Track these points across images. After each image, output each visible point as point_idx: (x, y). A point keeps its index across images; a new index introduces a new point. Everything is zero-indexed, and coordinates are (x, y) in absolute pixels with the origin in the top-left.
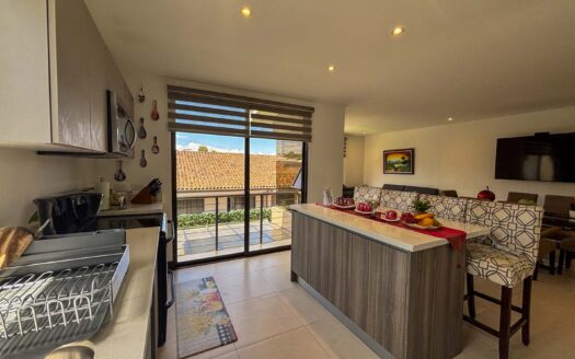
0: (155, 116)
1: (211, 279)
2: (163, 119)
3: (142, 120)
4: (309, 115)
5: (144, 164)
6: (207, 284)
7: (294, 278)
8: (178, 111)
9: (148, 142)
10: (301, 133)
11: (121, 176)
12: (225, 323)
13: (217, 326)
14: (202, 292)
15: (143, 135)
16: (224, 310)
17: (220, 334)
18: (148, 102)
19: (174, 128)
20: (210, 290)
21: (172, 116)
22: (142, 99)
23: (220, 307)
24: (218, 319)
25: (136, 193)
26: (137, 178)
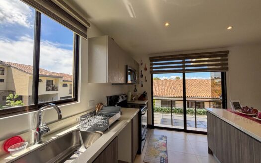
0: (146, 69)
1: (165, 137)
2: (148, 70)
3: (141, 71)
4: (226, 55)
5: (142, 86)
6: (163, 138)
7: (210, 152)
8: (153, 66)
9: (143, 78)
10: (220, 67)
11: (135, 91)
12: (165, 157)
13: (161, 157)
14: (160, 141)
15: (142, 76)
16: (166, 152)
17: (161, 160)
18: (143, 64)
19: (152, 72)
20: (163, 141)
21: (152, 68)
22: (142, 64)
23: (165, 150)
24: (162, 154)
25: (139, 96)
26: (140, 91)
